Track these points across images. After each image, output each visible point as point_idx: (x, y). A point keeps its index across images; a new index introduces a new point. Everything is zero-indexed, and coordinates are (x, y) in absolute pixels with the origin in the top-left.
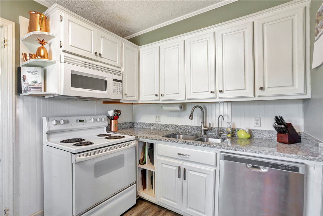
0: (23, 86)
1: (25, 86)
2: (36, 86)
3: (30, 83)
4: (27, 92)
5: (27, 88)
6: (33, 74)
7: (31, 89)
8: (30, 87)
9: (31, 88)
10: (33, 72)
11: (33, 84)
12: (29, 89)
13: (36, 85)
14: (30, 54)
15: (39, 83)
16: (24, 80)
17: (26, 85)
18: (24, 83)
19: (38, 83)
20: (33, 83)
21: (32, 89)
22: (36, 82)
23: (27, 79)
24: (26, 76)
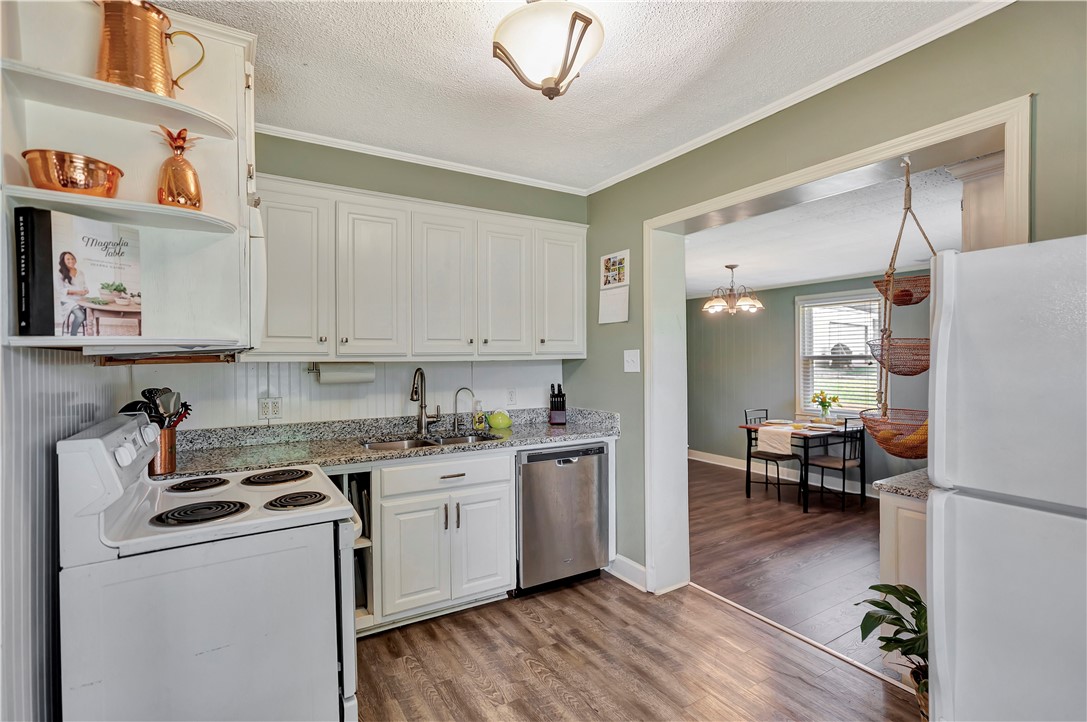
0: (63, 303)
1: (72, 303)
2: (120, 304)
3: (95, 292)
4: (81, 329)
5: (80, 315)
6: (108, 254)
7: (97, 319)
8: (93, 310)
9: (97, 314)
10: (106, 246)
11: (106, 295)
12: (91, 319)
13: (118, 301)
14: (88, 161)
15: (133, 296)
16: (67, 273)
17: (75, 297)
18: (65, 291)
19: (129, 296)
20: (106, 291)
21: (104, 320)
22: (120, 290)
23: (82, 273)
24: (74, 258)
